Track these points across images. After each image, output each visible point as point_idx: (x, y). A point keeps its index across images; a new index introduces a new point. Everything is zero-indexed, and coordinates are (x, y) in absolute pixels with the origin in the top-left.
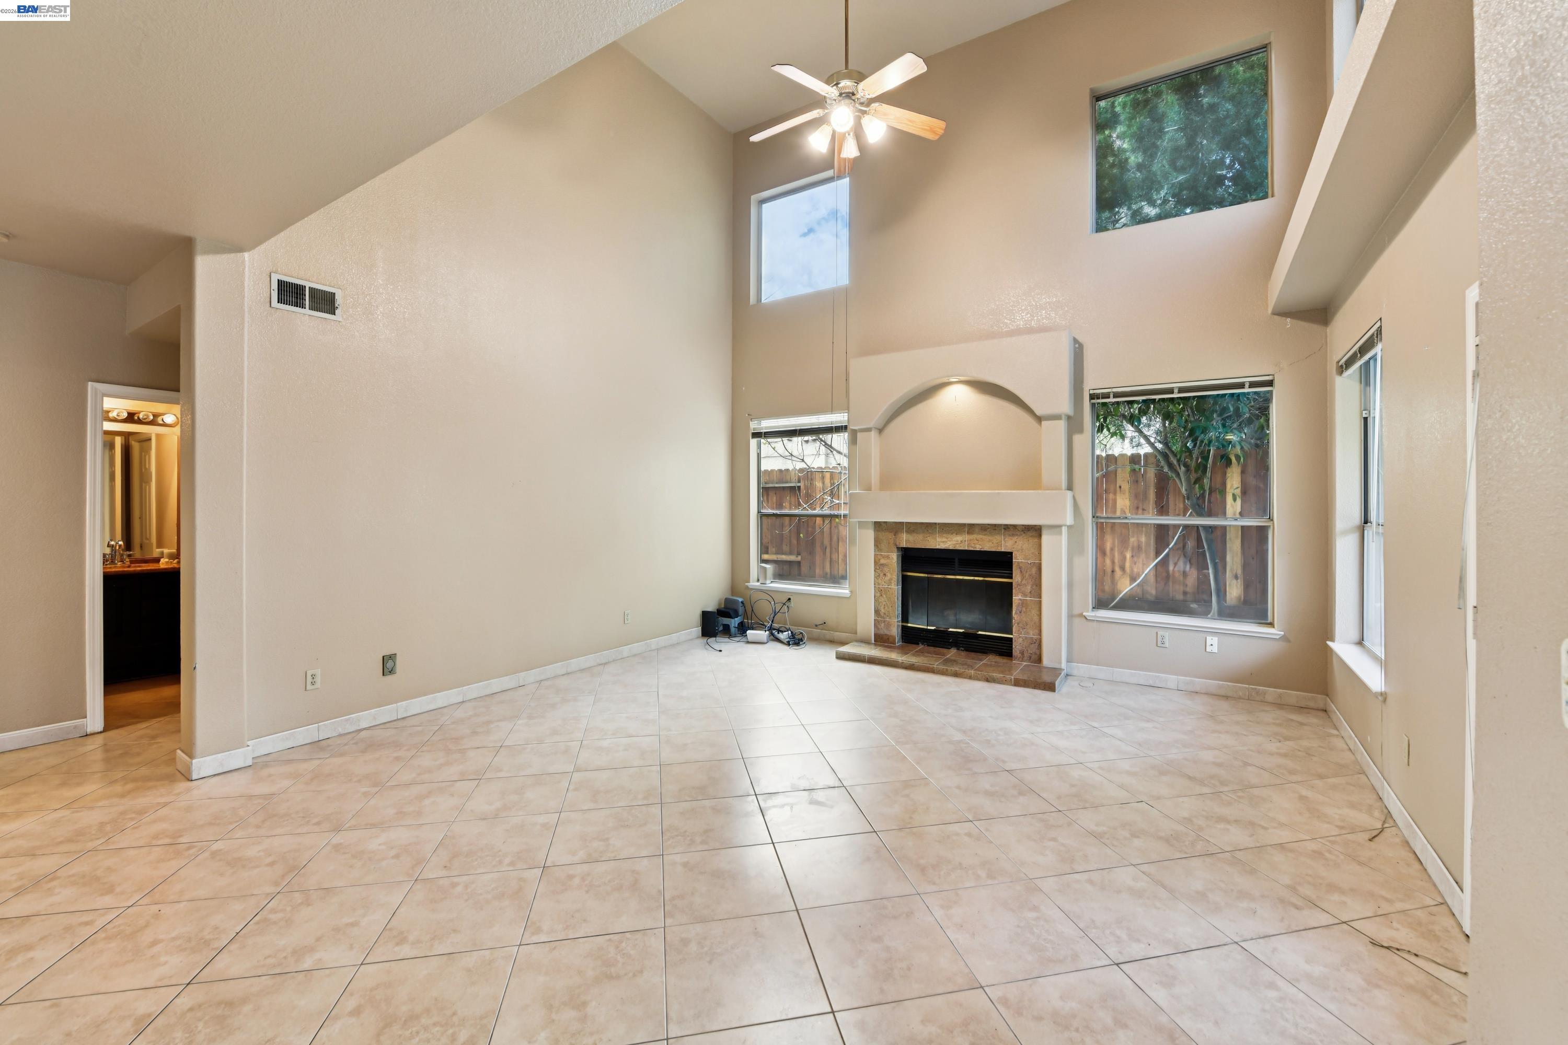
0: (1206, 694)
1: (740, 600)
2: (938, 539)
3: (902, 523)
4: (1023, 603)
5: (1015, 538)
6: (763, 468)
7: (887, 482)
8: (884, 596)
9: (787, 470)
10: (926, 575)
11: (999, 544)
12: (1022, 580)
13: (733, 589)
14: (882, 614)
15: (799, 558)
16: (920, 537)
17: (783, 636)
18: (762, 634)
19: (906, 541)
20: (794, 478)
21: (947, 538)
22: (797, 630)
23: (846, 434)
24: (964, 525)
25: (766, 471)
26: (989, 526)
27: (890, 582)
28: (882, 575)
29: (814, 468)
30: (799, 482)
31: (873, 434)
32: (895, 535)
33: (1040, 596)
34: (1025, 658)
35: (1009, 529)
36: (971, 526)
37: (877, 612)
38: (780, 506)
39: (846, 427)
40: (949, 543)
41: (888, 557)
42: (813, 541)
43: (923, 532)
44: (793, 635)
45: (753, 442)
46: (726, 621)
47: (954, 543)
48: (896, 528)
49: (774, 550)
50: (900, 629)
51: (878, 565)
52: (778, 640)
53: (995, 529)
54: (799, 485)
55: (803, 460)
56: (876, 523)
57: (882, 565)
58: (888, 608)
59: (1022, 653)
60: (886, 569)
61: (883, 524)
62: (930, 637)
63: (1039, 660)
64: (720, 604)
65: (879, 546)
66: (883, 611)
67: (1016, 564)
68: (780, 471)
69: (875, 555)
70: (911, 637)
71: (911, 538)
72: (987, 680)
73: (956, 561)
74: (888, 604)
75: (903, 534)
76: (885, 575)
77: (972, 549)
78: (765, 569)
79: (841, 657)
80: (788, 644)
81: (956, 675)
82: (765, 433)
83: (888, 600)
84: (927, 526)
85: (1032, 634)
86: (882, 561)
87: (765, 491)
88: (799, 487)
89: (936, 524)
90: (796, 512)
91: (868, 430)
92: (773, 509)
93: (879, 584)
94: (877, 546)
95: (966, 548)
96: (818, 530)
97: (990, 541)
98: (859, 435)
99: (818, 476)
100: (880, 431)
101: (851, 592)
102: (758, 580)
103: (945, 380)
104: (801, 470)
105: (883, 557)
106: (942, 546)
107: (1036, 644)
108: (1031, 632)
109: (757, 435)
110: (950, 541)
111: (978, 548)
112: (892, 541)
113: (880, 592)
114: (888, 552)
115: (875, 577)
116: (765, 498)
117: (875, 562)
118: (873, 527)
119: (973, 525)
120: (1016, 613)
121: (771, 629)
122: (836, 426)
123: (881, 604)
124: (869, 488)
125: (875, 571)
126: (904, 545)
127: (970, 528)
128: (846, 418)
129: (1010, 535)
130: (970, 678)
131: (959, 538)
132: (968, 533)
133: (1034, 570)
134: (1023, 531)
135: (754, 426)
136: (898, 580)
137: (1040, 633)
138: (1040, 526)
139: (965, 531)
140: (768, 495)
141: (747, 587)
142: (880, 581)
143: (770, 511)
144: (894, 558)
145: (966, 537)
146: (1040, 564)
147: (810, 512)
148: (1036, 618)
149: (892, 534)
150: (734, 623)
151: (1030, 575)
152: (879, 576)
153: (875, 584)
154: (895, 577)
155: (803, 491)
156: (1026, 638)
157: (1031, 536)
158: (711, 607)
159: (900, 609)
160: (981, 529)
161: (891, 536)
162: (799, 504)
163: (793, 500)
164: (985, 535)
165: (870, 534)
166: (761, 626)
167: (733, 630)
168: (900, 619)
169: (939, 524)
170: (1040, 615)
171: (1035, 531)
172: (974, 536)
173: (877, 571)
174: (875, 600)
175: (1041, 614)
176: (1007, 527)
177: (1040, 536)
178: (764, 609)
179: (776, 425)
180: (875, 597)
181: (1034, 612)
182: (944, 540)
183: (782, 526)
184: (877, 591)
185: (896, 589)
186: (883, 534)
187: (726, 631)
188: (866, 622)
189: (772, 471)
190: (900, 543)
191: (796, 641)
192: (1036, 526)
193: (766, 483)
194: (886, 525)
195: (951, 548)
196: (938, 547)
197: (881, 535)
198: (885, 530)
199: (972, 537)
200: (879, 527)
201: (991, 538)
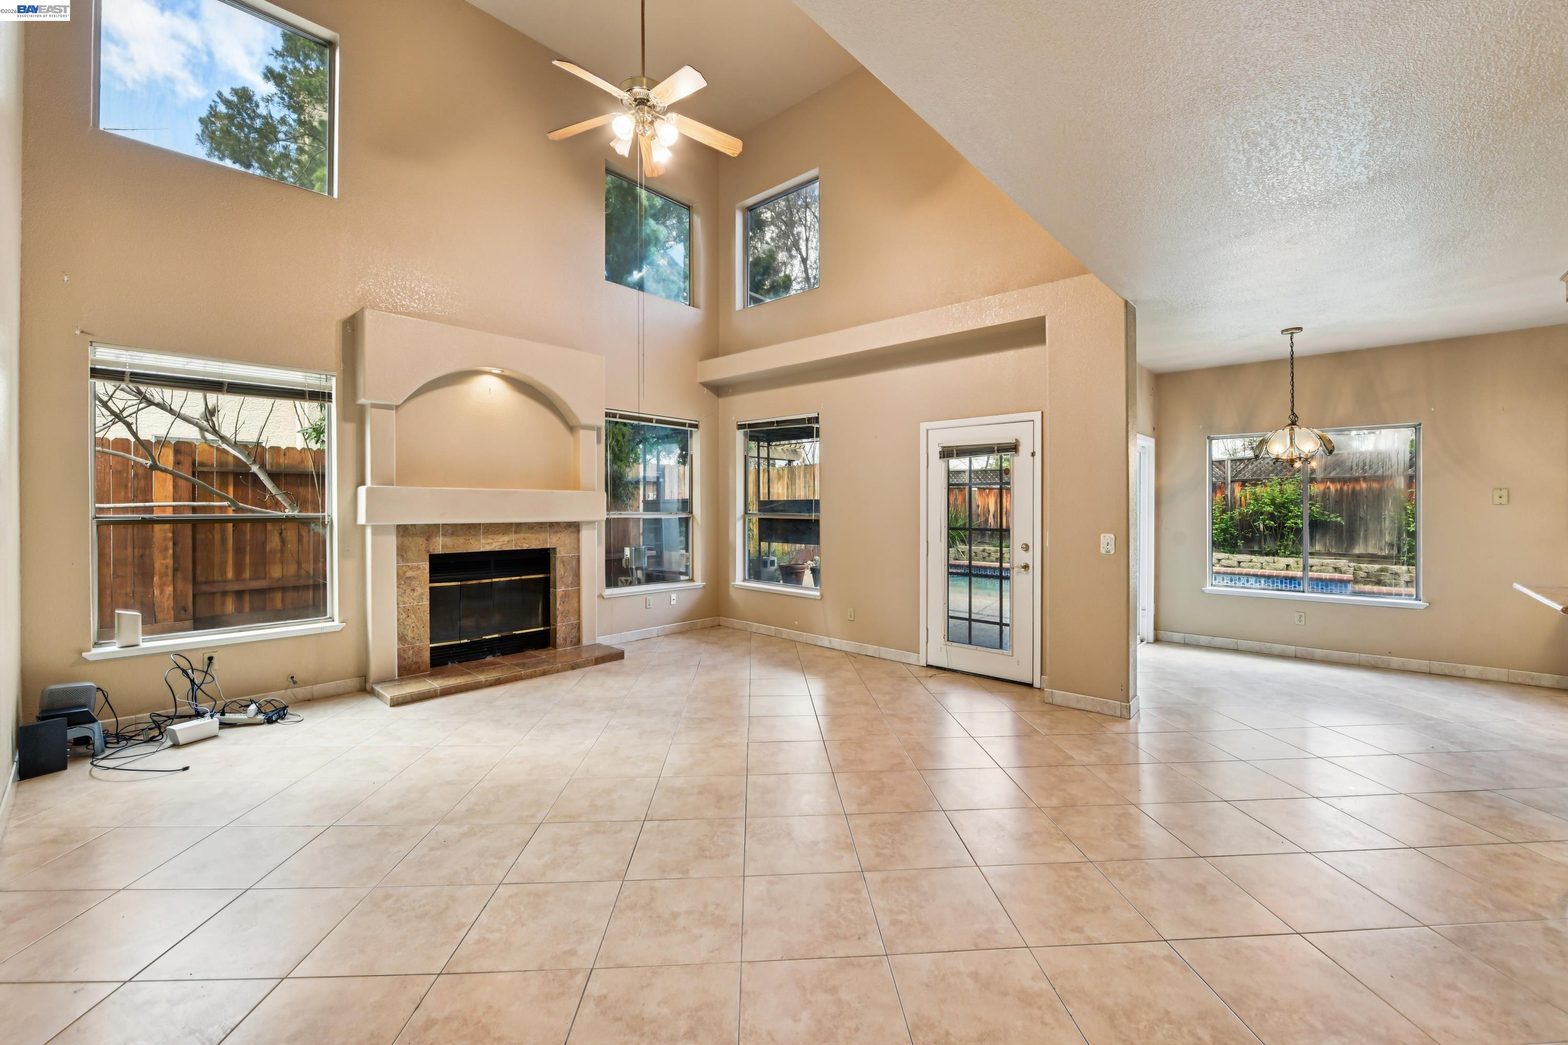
0: (672, 634)
1: (91, 685)
2: (483, 541)
3: (437, 526)
4: (566, 594)
5: (558, 535)
8: (413, 616)
10: (459, 583)
11: (545, 541)
12: (565, 573)
14: (410, 640)
16: (462, 540)
18: (209, 723)
19: (441, 545)
21: (493, 539)
24: (511, 524)
26: (536, 525)
27: (417, 599)
28: (408, 591)
31: (392, 412)
32: (427, 540)
33: (579, 585)
34: (567, 644)
35: (553, 526)
36: (519, 525)
37: (402, 638)
40: (495, 544)
41: (418, 568)
43: (465, 534)
46: (82, 730)
47: (501, 543)
48: (430, 531)
50: (430, 652)
51: (403, 580)
53: (541, 527)
56: (398, 526)
57: (408, 578)
58: (419, 630)
59: (565, 639)
60: (415, 583)
61: (410, 527)
62: (462, 652)
63: (579, 641)
65: (405, 556)
66: (411, 635)
67: (560, 559)
69: (398, 567)
70: (440, 659)
71: (449, 541)
74: (418, 625)
75: (438, 538)
76: (413, 590)
77: (520, 548)
79: (401, 702)
80: (269, 721)
82: (132, 374)
83: (418, 620)
84: (469, 528)
85: (573, 621)
86: (409, 574)
89: (480, 524)
91: (388, 408)
93: (404, 603)
94: (402, 556)
95: (514, 548)
97: (537, 539)
98: (372, 411)
102: (103, 643)
103: (488, 369)
105: (411, 569)
106: (488, 548)
107: (576, 628)
108: (572, 619)
110: (496, 542)
111: (525, 547)
112: (420, 548)
113: (405, 612)
114: (417, 561)
115: (398, 595)
117: (398, 575)
118: (394, 531)
119: (521, 524)
120: (560, 604)
122: (309, 391)
123: (408, 627)
124: (389, 482)
125: (398, 587)
126: (437, 551)
127: (518, 527)
129: (554, 533)
131: (506, 538)
132: (516, 533)
133: (574, 562)
134: (565, 527)
135: (100, 357)
137: (579, 618)
138: (578, 522)
139: (512, 531)
141: (84, 661)
142: (406, 599)
144: (422, 568)
145: (514, 537)
146: (579, 556)
148: (576, 605)
149: (424, 539)
150: (95, 731)
151: (571, 567)
152: (405, 593)
153: (398, 604)
154: (422, 591)
156: (568, 625)
157: (571, 532)
160: (529, 528)
161: (421, 541)
164: (532, 533)
165: (391, 541)
169: (483, 524)
170: (579, 602)
171: (574, 527)
172: (521, 535)
173: (401, 586)
174: (399, 624)
175: (579, 600)
176: (552, 525)
177: (578, 531)
179: (159, 364)
180: (398, 621)
181: (575, 600)
182: (490, 541)
184: (402, 612)
185: (427, 605)
186: (410, 539)
188: (386, 655)
190: (434, 549)
191: (279, 714)
192: (575, 522)
194: (415, 528)
195: (497, 549)
196: (482, 550)
197: (408, 541)
198: (414, 535)
199: (518, 536)
200: (404, 531)
201: (537, 536)
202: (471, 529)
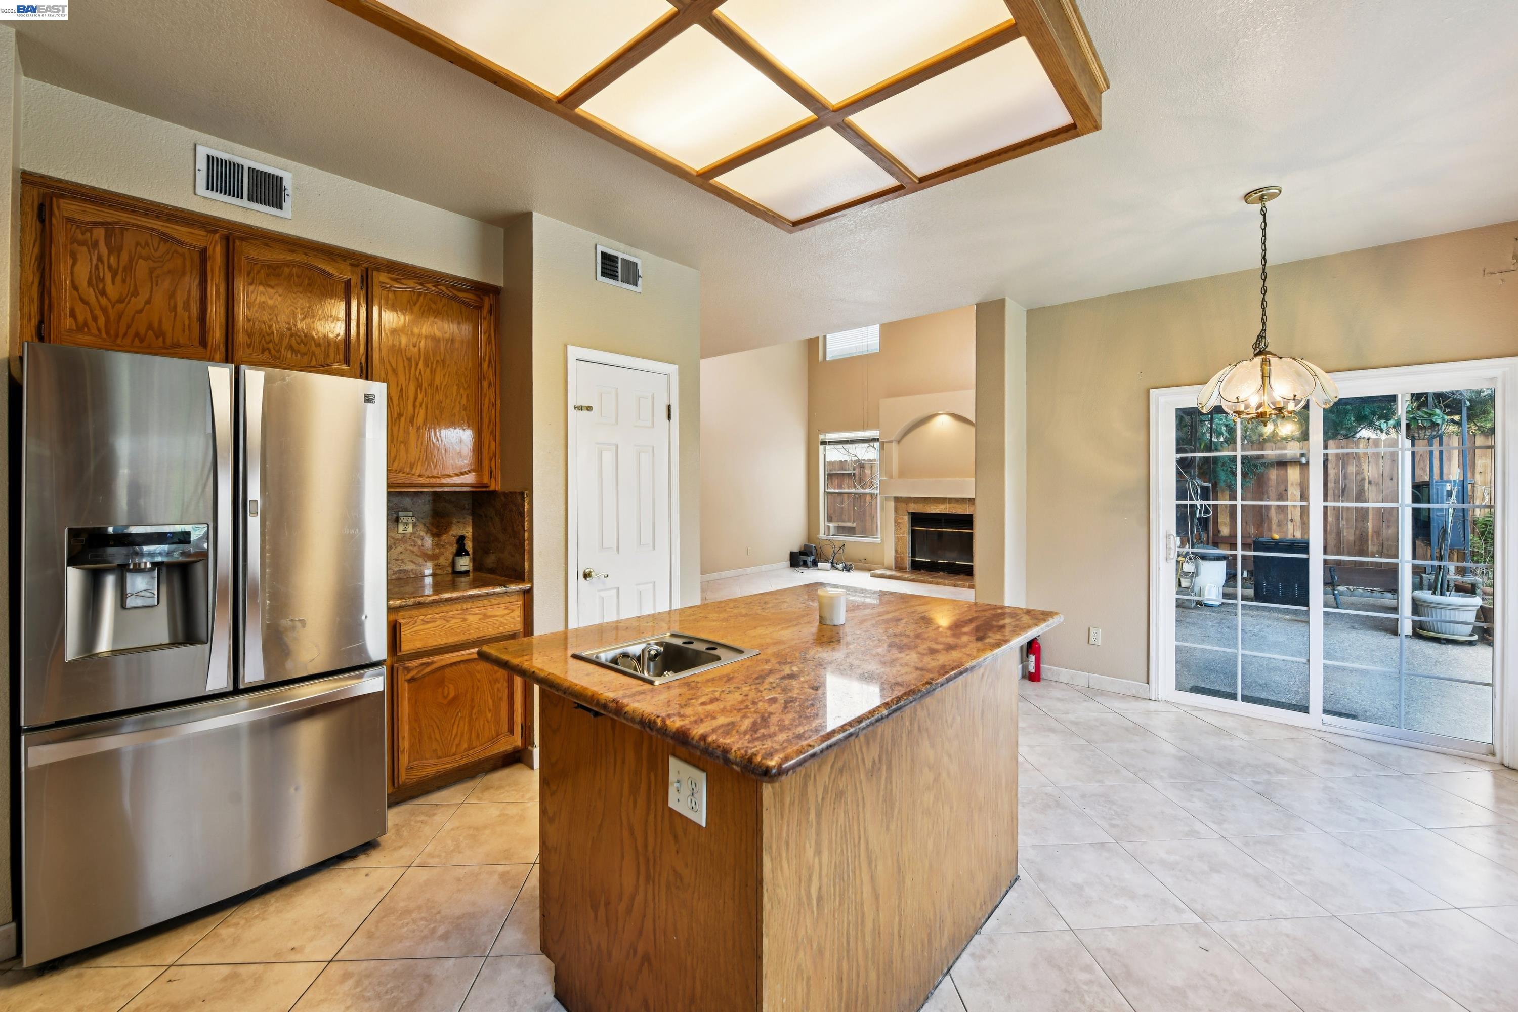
1: (814, 545)
2: (931, 507)
3: (911, 498)
6: (828, 460)
7: (902, 474)
8: (901, 542)
9: (846, 461)
10: (926, 529)
11: (965, 510)
13: (809, 539)
14: (901, 554)
15: (854, 525)
16: (921, 505)
17: (840, 566)
18: (828, 565)
19: (913, 508)
20: (851, 467)
21: (937, 507)
22: (848, 563)
23: (878, 443)
24: (946, 499)
25: (830, 462)
27: (903, 534)
28: (899, 529)
29: (864, 460)
30: (854, 470)
31: (894, 445)
32: (907, 505)
35: (971, 501)
36: (949, 499)
37: (896, 551)
38: (841, 487)
39: (878, 439)
40: (938, 509)
41: (903, 518)
42: (864, 513)
43: (923, 503)
44: (846, 566)
45: (821, 448)
46: (804, 558)
47: (941, 509)
48: (908, 500)
49: (836, 519)
50: (910, 561)
51: (897, 523)
52: (837, 569)
53: (963, 501)
54: (854, 472)
55: (856, 456)
56: (895, 498)
57: (899, 523)
58: (905, 550)
60: (901, 526)
61: (900, 498)
62: (926, 565)
64: (801, 548)
65: (898, 512)
66: (900, 550)
67: (975, 521)
68: (841, 462)
69: (895, 517)
70: (916, 567)
71: (916, 506)
72: (954, 586)
73: (943, 521)
74: (903, 547)
75: (912, 504)
76: (901, 529)
77: (951, 513)
78: (829, 527)
79: (873, 576)
80: (843, 570)
81: (937, 584)
82: (829, 442)
83: (903, 544)
86: (899, 521)
87: (830, 477)
88: (854, 474)
89: (930, 498)
90: (853, 491)
91: (891, 442)
92: (835, 489)
93: (897, 535)
94: (896, 511)
95: (948, 512)
96: (867, 504)
97: (960, 508)
98: (885, 444)
99: (868, 466)
100: (899, 442)
101: (881, 540)
102: (825, 534)
103: (936, 413)
104: (855, 462)
105: (900, 519)
106: (934, 511)
109: (823, 443)
111: (954, 512)
112: (905, 509)
113: (898, 539)
114: (902, 515)
115: (895, 531)
116: (830, 481)
117: (896, 521)
118: (894, 501)
119: (951, 499)
121: (832, 563)
122: (872, 439)
123: (898, 546)
124: (891, 477)
125: (895, 527)
126: (912, 511)
128: (878, 434)
129: (971, 505)
130: (945, 585)
131: (943, 506)
132: (949, 503)
135: (822, 437)
136: (908, 532)
140: (832, 479)
141: (818, 538)
142: (898, 533)
143: (833, 491)
144: (906, 519)
145: (948, 506)
147: (862, 491)
150: (810, 559)
152: (897, 530)
153: (895, 535)
154: (906, 530)
155: (857, 477)
158: (796, 549)
159: (910, 549)
160: (955, 501)
161: (904, 505)
162: (855, 486)
163: (850, 482)
164: (957, 504)
165: (892, 504)
166: (827, 561)
167: (809, 563)
168: (910, 555)
169: (933, 498)
172: (952, 505)
174: (895, 544)
176: (969, 500)
178: (829, 551)
179: (835, 437)
180: (895, 542)
182: (935, 507)
183: (842, 502)
184: (896, 538)
185: (908, 538)
187: (805, 565)
188: (889, 557)
189: (835, 462)
190: (910, 510)
191: (848, 569)
193: (830, 471)
194: (902, 499)
195: (939, 512)
196: (931, 512)
197: (899, 505)
198: (901, 502)
199: (950, 505)
200: (897, 500)
201: (961, 506)
202: (926, 500)
